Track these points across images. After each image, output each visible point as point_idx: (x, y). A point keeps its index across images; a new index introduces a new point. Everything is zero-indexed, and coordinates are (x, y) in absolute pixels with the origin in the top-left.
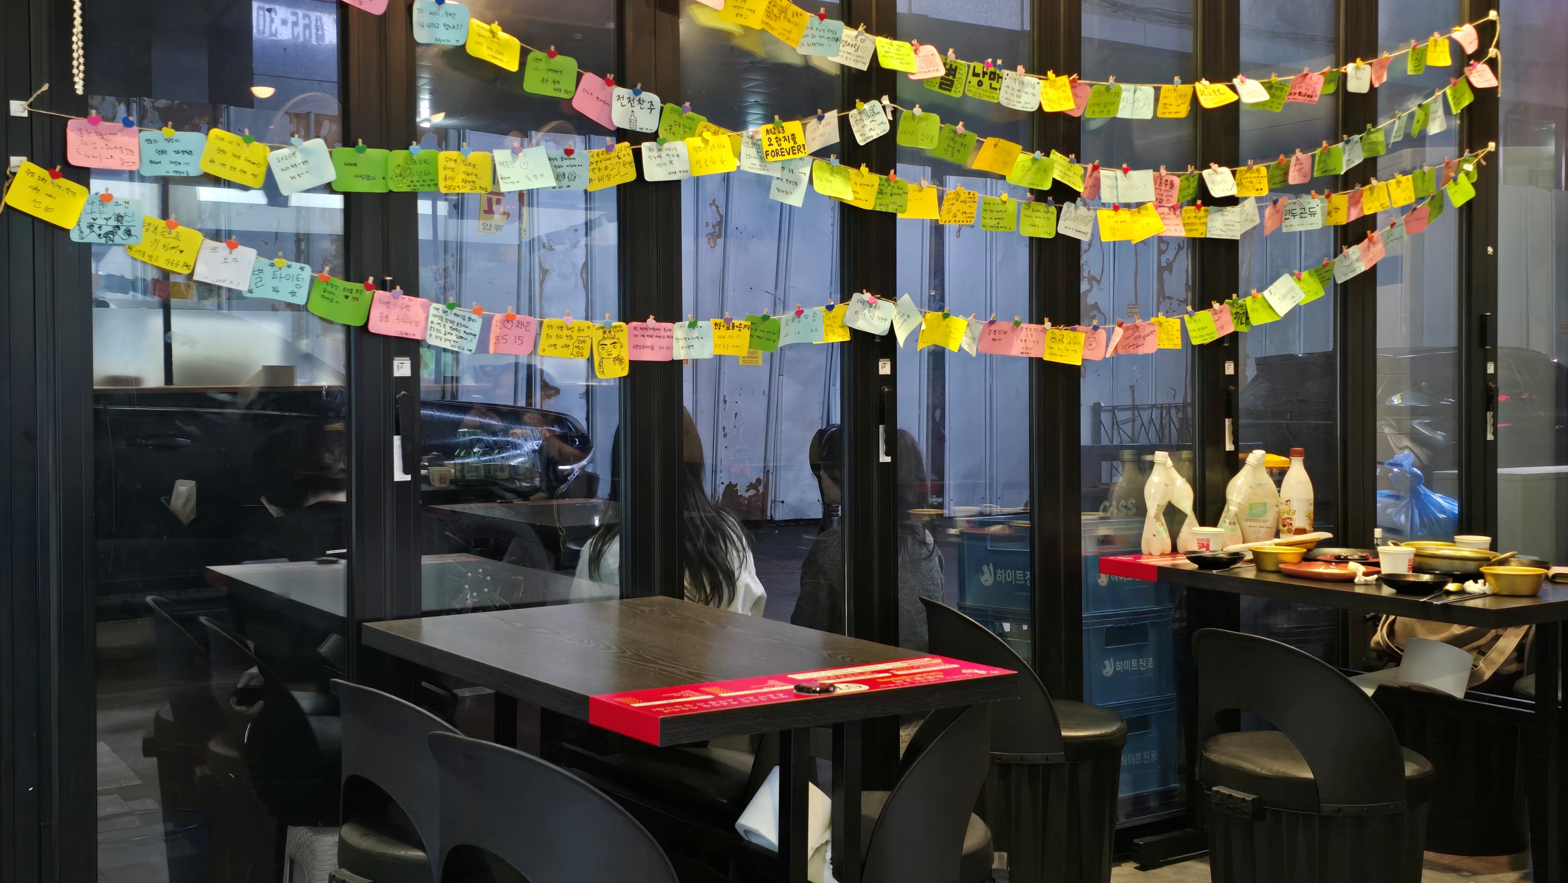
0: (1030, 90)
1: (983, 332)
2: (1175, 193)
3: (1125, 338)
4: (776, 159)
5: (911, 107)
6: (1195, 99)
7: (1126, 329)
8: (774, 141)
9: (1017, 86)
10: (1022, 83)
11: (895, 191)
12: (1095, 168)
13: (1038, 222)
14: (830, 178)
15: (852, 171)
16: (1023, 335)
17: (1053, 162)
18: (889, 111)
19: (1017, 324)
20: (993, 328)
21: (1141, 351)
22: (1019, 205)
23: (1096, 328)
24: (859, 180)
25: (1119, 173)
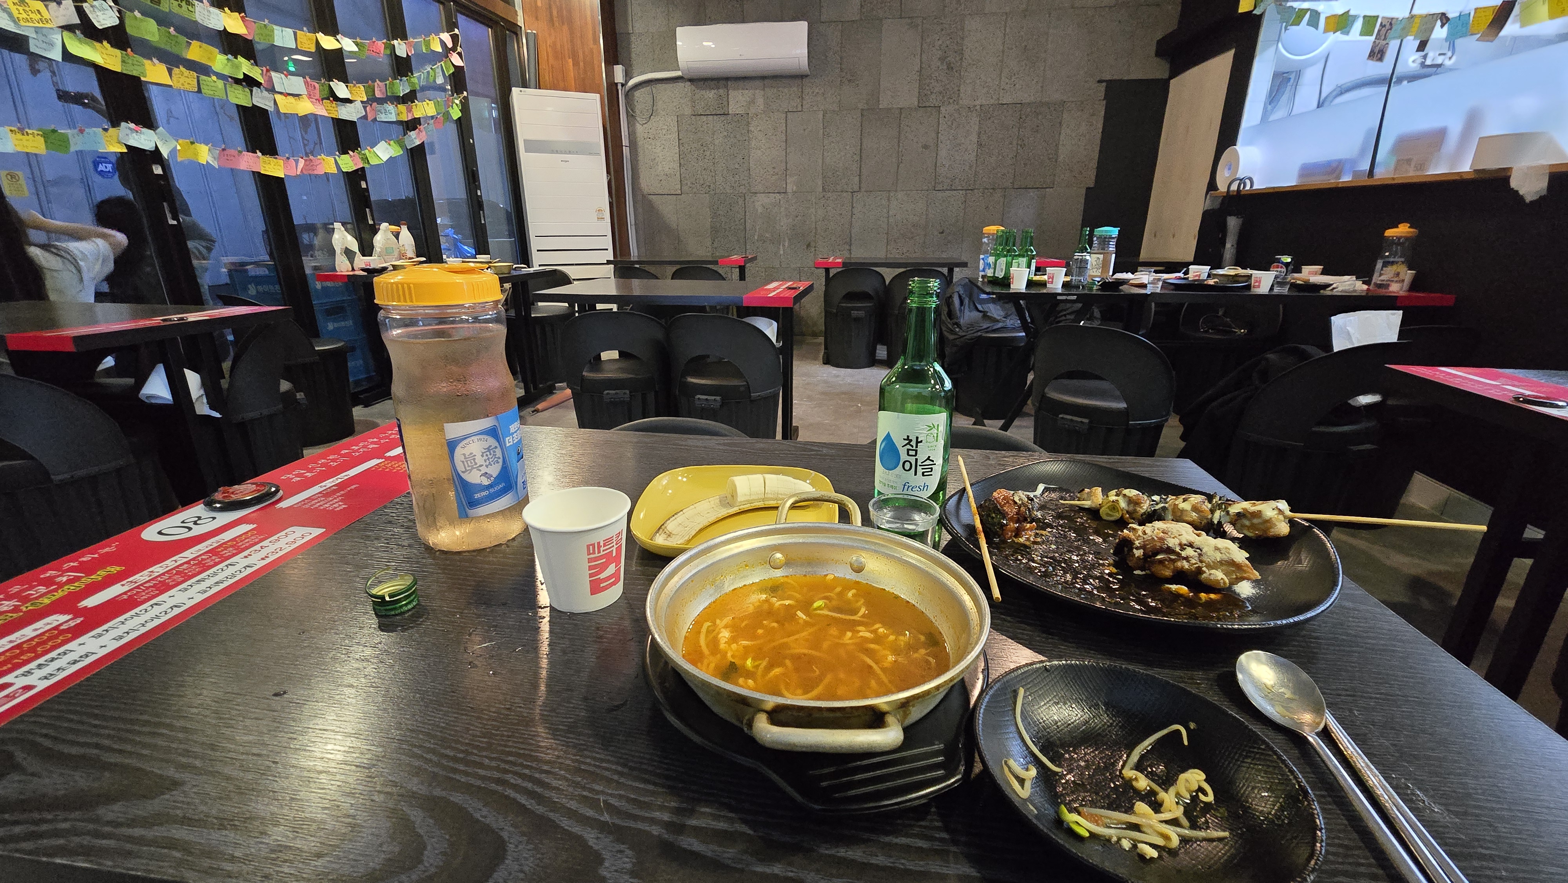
0: (215, 17)
1: (219, 154)
2: (317, 92)
3: (305, 165)
4: (27, 24)
6: (317, 42)
7: (306, 161)
8: (22, 11)
9: (206, 13)
10: (209, 11)
11: (135, 62)
12: (268, 71)
13: (240, 96)
14: (79, 45)
15: (98, 45)
16: (245, 158)
17: (241, 63)
18: (115, 10)
19: (240, 152)
20: (225, 152)
21: (316, 172)
22: (225, 85)
23: (288, 158)
24: (104, 51)
25: (283, 76)
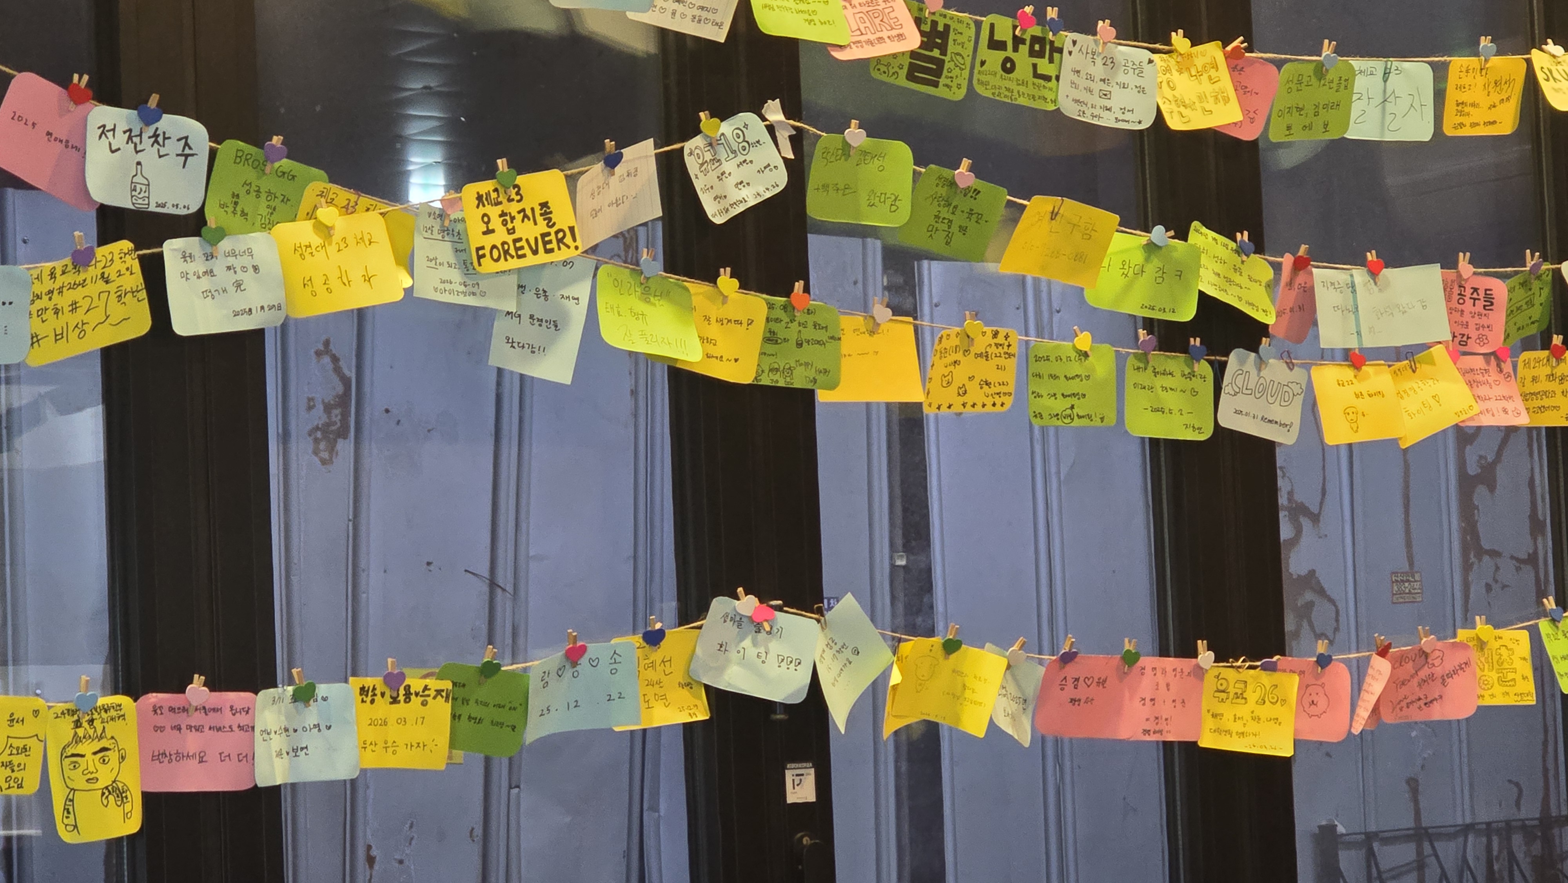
0: (1131, 79)
1: (1046, 684)
2: (1498, 318)
3: (1395, 683)
4: (502, 265)
5: (840, 128)
6: (1532, 87)
7: (1398, 662)
8: (496, 223)
9: (1098, 70)
10: (1110, 62)
11: (809, 333)
12: (1300, 265)
13: (1171, 400)
14: (641, 307)
15: (697, 288)
16: (1146, 686)
17: (1196, 253)
18: (783, 137)
19: (1130, 659)
20: (1071, 670)
21: (1437, 713)
22: (1120, 360)
23: (1324, 661)
24: (715, 312)
25: (1359, 275)
